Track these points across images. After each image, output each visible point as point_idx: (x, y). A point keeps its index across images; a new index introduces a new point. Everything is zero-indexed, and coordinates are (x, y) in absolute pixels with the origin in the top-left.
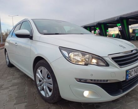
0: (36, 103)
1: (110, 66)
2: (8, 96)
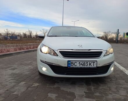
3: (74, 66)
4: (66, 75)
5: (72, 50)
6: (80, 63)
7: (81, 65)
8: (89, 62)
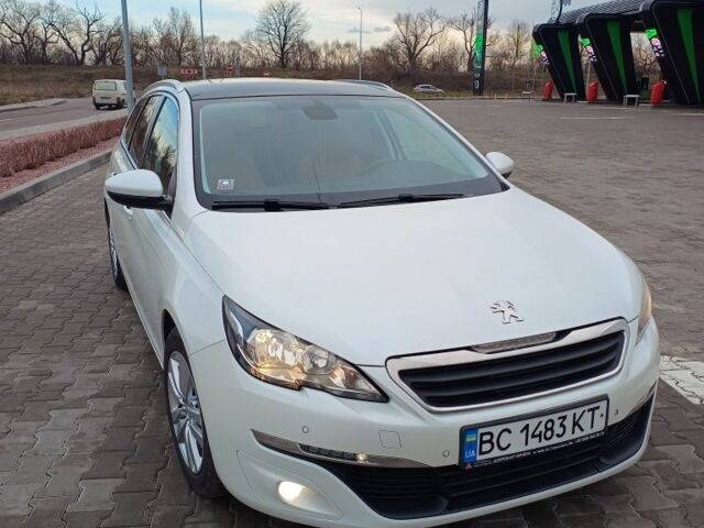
0: (156, 486)
1: (392, 403)
2: (72, 438)
3: (496, 453)
4: (450, 509)
5: (469, 348)
6: (527, 427)
7: (533, 436)
8: (569, 414)
